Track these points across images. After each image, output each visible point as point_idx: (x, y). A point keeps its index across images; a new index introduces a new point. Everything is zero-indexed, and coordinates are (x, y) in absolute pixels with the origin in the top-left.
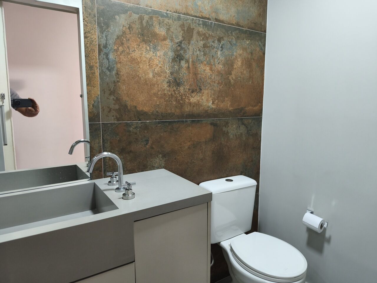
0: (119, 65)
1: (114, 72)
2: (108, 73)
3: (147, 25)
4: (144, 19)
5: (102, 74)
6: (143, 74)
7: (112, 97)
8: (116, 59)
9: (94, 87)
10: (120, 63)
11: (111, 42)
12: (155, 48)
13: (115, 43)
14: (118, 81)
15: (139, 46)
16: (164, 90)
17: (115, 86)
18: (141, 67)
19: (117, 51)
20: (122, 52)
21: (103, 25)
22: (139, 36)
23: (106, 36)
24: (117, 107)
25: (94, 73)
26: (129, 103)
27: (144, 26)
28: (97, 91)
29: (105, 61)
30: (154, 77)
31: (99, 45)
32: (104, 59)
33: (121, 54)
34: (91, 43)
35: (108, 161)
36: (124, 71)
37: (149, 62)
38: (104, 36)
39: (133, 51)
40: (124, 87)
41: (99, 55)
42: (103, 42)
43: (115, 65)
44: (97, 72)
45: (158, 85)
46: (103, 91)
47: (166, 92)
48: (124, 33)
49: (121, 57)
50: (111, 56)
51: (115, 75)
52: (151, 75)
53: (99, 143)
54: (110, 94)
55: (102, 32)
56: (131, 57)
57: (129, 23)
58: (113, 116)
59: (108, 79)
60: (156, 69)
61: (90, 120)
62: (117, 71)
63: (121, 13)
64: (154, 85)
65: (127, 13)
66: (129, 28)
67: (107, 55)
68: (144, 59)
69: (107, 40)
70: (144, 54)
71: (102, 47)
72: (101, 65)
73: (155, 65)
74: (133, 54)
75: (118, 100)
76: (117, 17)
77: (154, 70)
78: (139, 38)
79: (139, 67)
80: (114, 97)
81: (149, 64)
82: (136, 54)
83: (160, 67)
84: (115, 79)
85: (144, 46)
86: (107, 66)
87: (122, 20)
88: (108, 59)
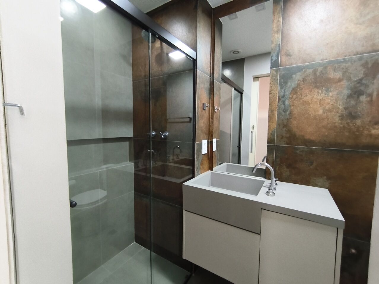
0: (292, 108)
1: (288, 113)
2: (283, 113)
3: (320, 75)
4: (317, 71)
5: (279, 114)
6: (313, 112)
7: (285, 129)
8: (290, 103)
9: (273, 123)
10: (293, 106)
11: (287, 93)
12: (327, 90)
13: (290, 94)
14: (290, 118)
15: (311, 91)
16: (335, 123)
17: (288, 121)
18: (312, 106)
19: (291, 98)
20: (296, 98)
21: (282, 84)
22: (312, 84)
23: (284, 90)
24: (288, 135)
25: (274, 114)
26: (298, 133)
27: (318, 76)
28: (275, 125)
29: (282, 106)
30: (324, 113)
31: (279, 97)
32: (281, 104)
33: (294, 100)
34: (273, 96)
35: (277, 170)
36: (296, 111)
37: (320, 102)
38: (283, 90)
39: (305, 96)
40: (294, 122)
41: (278, 102)
42: (282, 94)
43: (289, 108)
44: (276, 114)
45: (328, 119)
46: (279, 125)
47: (336, 124)
48: (299, 85)
49: (294, 102)
50: (287, 103)
51: (289, 114)
52: (321, 112)
53: (273, 157)
54: (283, 127)
55: (281, 88)
56: (303, 101)
57: (303, 77)
58: (284, 141)
59: (283, 118)
60: (326, 107)
61: (268, 142)
62: (290, 111)
63: (298, 72)
64: (323, 119)
65: (302, 71)
66: (303, 81)
67: (284, 102)
68: (315, 100)
69: (284, 93)
70: (315, 96)
71: (280, 98)
72: (279, 109)
73: (326, 104)
74: (305, 98)
75: (289, 131)
76: (294, 76)
77: (325, 108)
78: (312, 86)
79: (310, 107)
80: (286, 129)
81: (320, 104)
82: (308, 98)
83: (332, 105)
84: (288, 117)
85: (316, 90)
86: (283, 109)
87: (298, 77)
88: (284, 104)
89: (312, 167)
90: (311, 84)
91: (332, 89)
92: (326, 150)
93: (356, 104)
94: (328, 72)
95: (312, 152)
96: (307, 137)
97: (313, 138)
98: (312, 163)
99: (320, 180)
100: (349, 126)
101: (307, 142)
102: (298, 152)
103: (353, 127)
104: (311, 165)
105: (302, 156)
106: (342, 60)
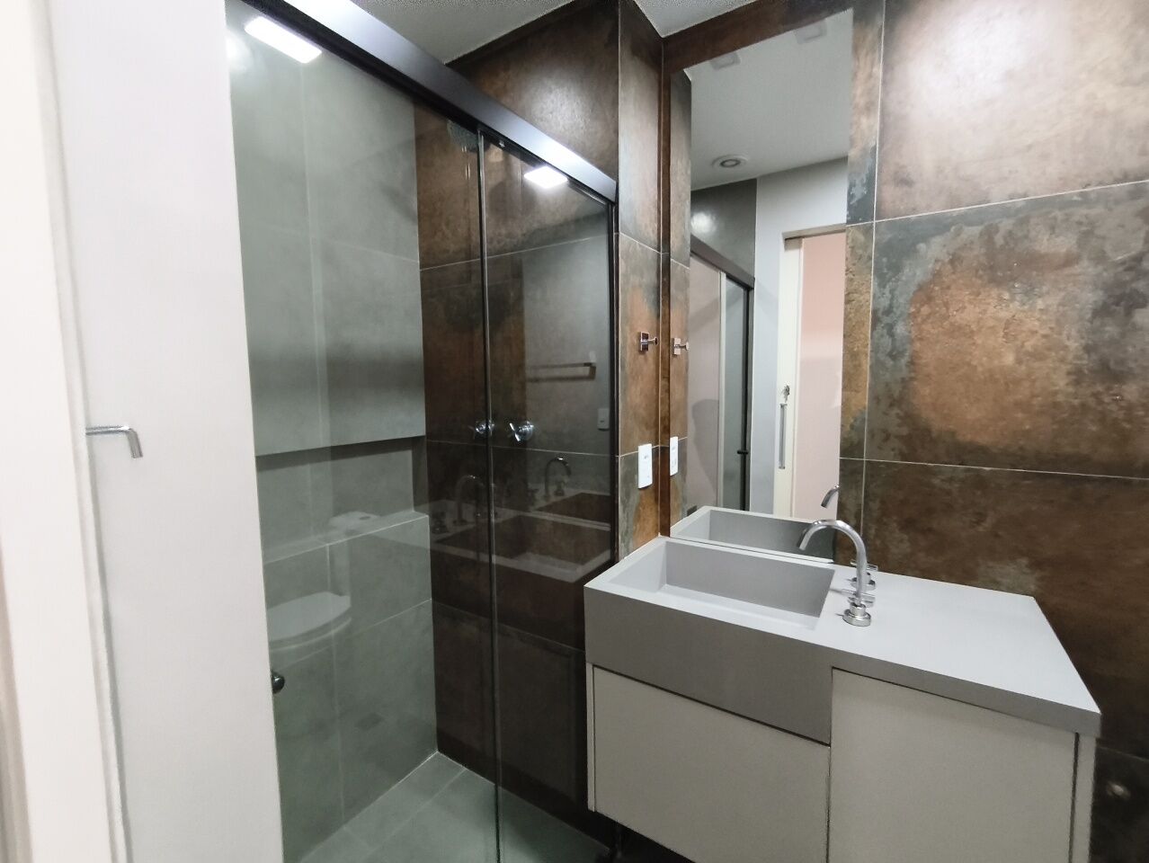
0: (918, 345)
1: (904, 361)
2: (890, 363)
3: (1007, 243)
4: (997, 231)
5: (877, 366)
6: (985, 359)
7: (896, 411)
8: (910, 332)
9: (857, 391)
10: (921, 339)
11: (901, 300)
12: (1029, 292)
13: (911, 302)
14: (912, 379)
15: (979, 294)
16: (1055, 393)
17: (904, 388)
18: (979, 342)
19: (914, 316)
20: (928, 316)
21: (885, 271)
22: (981, 272)
23: (892, 291)
24: (905, 431)
25: (860, 365)
26: (937, 424)
27: (998, 246)
28: (864, 399)
29: (887, 341)
30: (1019, 361)
31: (875, 312)
32: (882, 336)
33: (924, 321)
34: (857, 311)
35: (872, 537)
36: (929, 357)
37: (1005, 328)
38: (887, 291)
39: (957, 311)
40: (926, 391)
41: (874, 328)
42: (885, 302)
43: (908, 346)
44: (867, 364)
45: (1034, 381)
46: (875, 399)
47: (1060, 398)
48: (937, 275)
49: (923, 326)
50: (900, 329)
51: (906, 366)
52: (1009, 359)
53: (857, 498)
54: (891, 405)
55: (882, 285)
56: (952, 324)
57: (952, 251)
58: (893, 450)
59: (888, 375)
60: (1026, 344)
61: (843, 452)
62: (911, 357)
63: (933, 236)
64: (1017, 382)
65: (949, 230)
66: (952, 262)
67: (890, 328)
68: (991, 323)
69: (892, 299)
70: (991, 310)
71: (880, 314)
72: (875, 349)
73: (1024, 335)
74: (958, 317)
75: (909, 418)
76: (922, 246)
77: (1022, 346)
78: (981, 277)
79: (974, 344)
80: (899, 411)
81: (1006, 334)
82: (967, 315)
83: (1045, 336)
84: (905, 373)
85: (994, 292)
86: (888, 350)
87: (934, 250)
88: (891, 335)
89: (981, 529)
90: (977, 271)
91: (1045, 289)
92: (1025, 476)
93: (1123, 335)
94: (1033, 234)
95: (980, 482)
96: (966, 436)
97: (983, 439)
98: (981, 517)
99: (1009, 570)
100: (1100, 402)
101: (965, 452)
102: (936, 481)
103: (1114, 407)
104: (978, 523)
105: (949, 493)
106: (1075, 198)
